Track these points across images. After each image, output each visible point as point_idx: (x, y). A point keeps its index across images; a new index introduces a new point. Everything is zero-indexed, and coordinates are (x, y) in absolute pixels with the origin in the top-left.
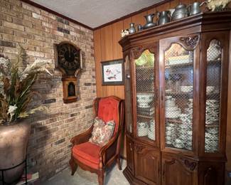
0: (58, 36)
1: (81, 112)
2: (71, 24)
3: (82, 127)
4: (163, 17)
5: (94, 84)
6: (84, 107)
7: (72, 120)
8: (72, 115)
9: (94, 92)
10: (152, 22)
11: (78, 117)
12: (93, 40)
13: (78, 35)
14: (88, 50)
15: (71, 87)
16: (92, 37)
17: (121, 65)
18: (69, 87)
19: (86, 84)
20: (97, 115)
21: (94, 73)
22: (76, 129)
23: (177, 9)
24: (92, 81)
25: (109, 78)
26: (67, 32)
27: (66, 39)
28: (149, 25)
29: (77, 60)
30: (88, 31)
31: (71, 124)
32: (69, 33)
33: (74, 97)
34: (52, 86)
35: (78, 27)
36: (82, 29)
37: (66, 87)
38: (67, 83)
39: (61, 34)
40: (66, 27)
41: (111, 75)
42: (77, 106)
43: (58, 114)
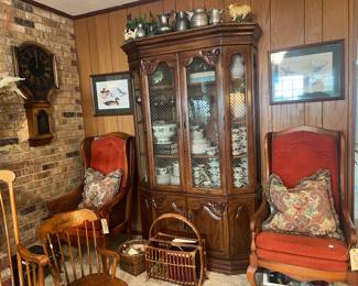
0: (16, 32)
1: (60, 162)
2: (36, 10)
3: (64, 188)
4: (181, 20)
5: (80, 115)
6: (64, 154)
7: (45, 175)
8: (45, 167)
9: (80, 128)
10: (167, 25)
11: (55, 171)
12: (73, 37)
13: (49, 30)
14: (65, 55)
15: (43, 119)
16: (72, 31)
17: (126, 81)
18: (39, 118)
19: (65, 114)
20: (89, 166)
21: (78, 96)
22: (53, 192)
23: (196, 14)
24: (77, 108)
25: (107, 104)
26: (30, 24)
27: (29, 38)
28: (163, 29)
29: (48, 72)
30: (64, 21)
31: (44, 182)
32: (33, 26)
33: (47, 136)
34: (11, 117)
35: (47, 15)
36: (55, 17)
37: (35, 119)
38: (35, 111)
39: (21, 29)
40: (27, 16)
41: (109, 99)
42: (53, 151)
43: (22, 164)
